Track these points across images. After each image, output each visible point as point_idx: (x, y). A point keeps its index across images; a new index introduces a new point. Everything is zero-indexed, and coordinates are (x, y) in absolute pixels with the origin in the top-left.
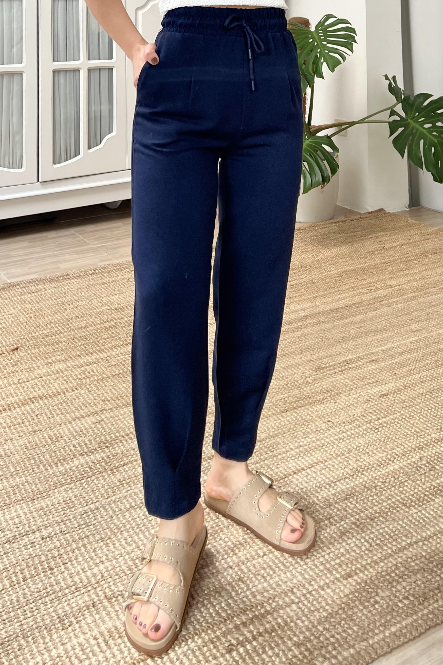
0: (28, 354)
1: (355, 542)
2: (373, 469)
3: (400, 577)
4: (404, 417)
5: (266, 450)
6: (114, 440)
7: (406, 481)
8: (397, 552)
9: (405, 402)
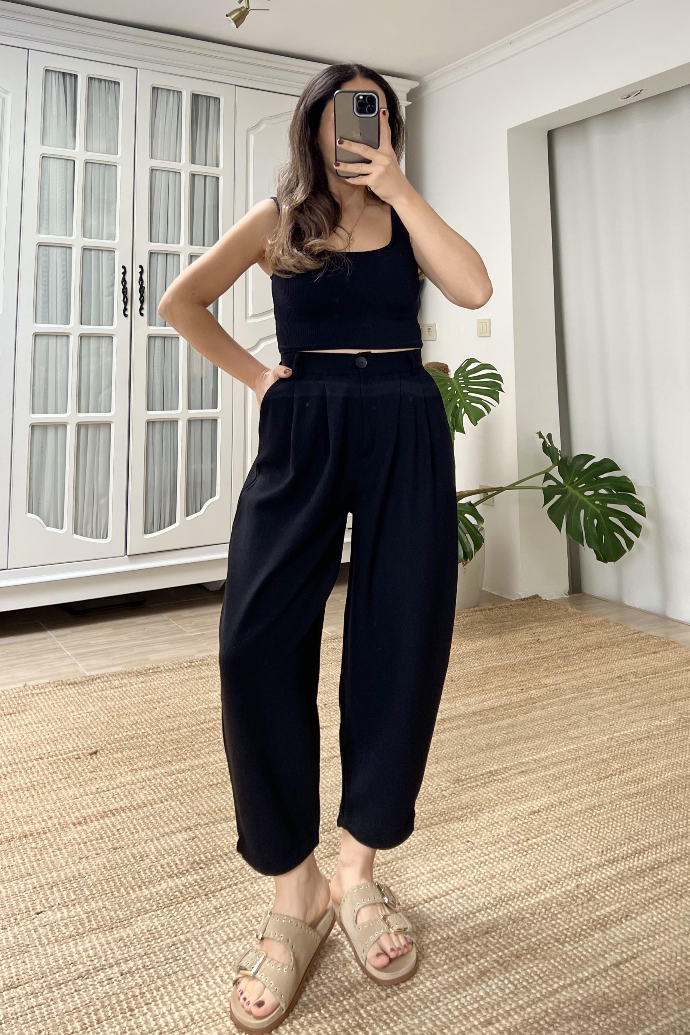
0: (110, 759)
1: (497, 984)
2: (520, 898)
3: (550, 1025)
4: (558, 837)
5: (392, 874)
6: (210, 860)
7: (559, 913)
8: (547, 995)
9: (560, 820)
